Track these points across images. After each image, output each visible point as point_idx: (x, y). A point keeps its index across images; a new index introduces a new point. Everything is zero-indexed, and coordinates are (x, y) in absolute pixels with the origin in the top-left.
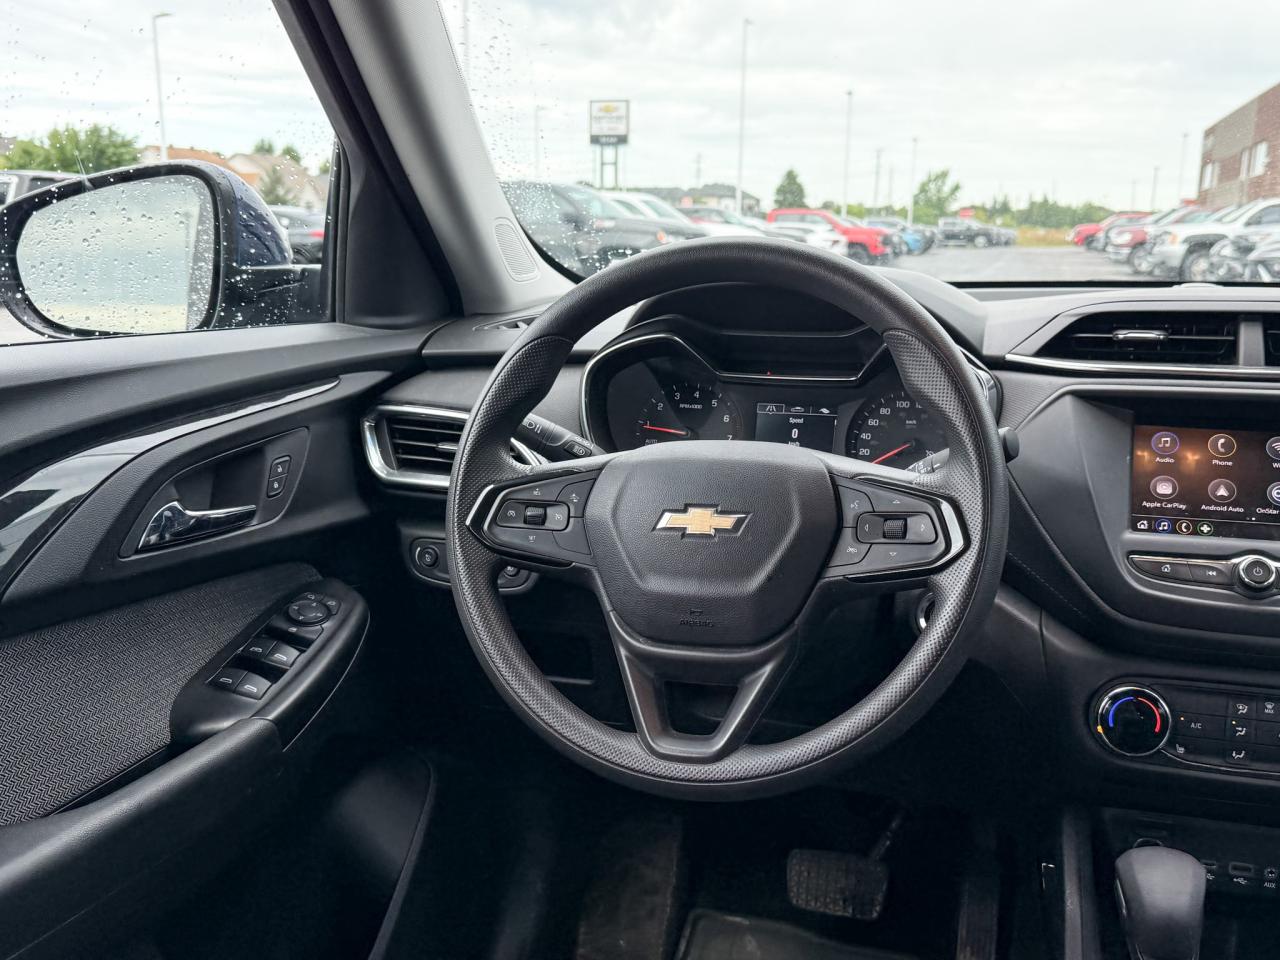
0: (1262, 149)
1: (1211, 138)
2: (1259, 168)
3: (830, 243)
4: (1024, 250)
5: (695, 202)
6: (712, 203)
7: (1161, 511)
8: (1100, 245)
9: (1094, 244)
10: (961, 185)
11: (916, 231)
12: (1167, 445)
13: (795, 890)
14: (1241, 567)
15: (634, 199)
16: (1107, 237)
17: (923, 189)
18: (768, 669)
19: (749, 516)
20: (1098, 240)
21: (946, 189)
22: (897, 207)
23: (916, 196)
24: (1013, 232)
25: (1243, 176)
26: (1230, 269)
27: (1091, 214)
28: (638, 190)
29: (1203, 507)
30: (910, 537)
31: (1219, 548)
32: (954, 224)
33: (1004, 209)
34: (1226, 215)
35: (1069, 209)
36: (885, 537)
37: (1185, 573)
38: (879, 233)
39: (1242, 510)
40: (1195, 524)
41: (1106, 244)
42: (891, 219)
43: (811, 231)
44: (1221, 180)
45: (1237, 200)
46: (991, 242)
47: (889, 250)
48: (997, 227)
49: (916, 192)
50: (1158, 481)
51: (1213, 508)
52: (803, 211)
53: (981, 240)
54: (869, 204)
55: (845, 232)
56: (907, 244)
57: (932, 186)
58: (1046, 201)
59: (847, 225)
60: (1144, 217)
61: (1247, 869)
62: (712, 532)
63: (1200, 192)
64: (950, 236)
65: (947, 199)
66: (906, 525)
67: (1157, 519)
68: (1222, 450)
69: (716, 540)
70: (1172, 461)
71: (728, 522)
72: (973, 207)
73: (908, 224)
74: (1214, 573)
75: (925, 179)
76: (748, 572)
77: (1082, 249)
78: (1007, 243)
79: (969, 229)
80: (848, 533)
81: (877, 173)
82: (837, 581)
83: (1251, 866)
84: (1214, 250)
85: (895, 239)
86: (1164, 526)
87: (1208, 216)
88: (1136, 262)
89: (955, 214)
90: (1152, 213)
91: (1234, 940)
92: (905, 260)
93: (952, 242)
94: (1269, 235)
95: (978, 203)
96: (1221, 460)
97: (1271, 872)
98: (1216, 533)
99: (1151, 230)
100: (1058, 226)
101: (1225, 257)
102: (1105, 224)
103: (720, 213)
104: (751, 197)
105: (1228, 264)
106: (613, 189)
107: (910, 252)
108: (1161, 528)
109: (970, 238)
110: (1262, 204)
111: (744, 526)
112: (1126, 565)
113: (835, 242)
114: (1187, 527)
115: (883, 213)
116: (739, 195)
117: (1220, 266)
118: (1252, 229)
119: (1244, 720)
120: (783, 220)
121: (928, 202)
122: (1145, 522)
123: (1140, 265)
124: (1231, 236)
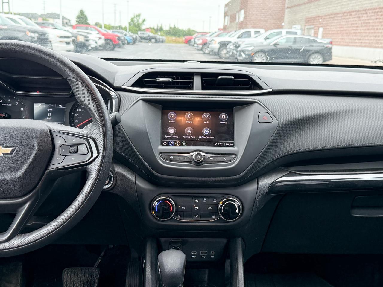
0: (242, 12)
1: (227, 8)
2: (242, 19)
3: (98, 38)
4: (168, 44)
5: (43, 20)
6: (51, 21)
7: (170, 138)
8: (192, 43)
9: (191, 43)
10: (145, 19)
11: (130, 36)
12: (173, 117)
13: (65, 283)
14: (194, 156)
15: (16, 17)
16: (195, 41)
17: (132, 20)
18: (27, 205)
19: (17, 148)
20: (192, 42)
21: (140, 21)
22: (123, 26)
23: (129, 23)
24: (164, 38)
25: (237, 21)
26: (233, 53)
27: (190, 33)
28: (19, 14)
29: (183, 137)
30: (79, 152)
31: (187, 150)
32: (143, 34)
33: (161, 29)
34: (231, 35)
35: (183, 30)
36: (70, 153)
37: (178, 159)
38: (116, 36)
39: (195, 137)
40: (181, 142)
41: (195, 43)
42: (121, 31)
43: (90, 33)
44: (230, 22)
45: (235, 29)
46: (157, 41)
47: (120, 42)
48: (159, 36)
49: (130, 21)
50: (170, 128)
51: (186, 137)
52: (87, 25)
53: (153, 40)
54: (112, 25)
55: (103, 35)
56: (127, 40)
57: (135, 19)
58: (175, 27)
59: (104, 32)
60: (207, 34)
61: (206, 253)
62: (2, 155)
63: (224, 26)
64: (142, 38)
65: (141, 24)
66: (77, 149)
67: (169, 141)
68: (189, 118)
69: (4, 158)
70: (174, 122)
71: (8, 150)
72: (150, 28)
73: (127, 33)
74: (186, 158)
75: (133, 16)
76: (17, 169)
77: (187, 45)
78: (162, 42)
79: (149, 36)
80: (57, 152)
81: (115, 13)
82: (53, 170)
83: (207, 251)
84: (228, 47)
85: (123, 38)
86: (172, 143)
87: (226, 35)
88: (204, 50)
89: (144, 30)
90: (209, 33)
91: (207, 276)
92: (127, 46)
93: (143, 41)
94: (244, 42)
95: (152, 27)
96: (189, 121)
97: (213, 253)
98: (187, 145)
99: (209, 39)
100: (179, 36)
101: (231, 49)
102: (194, 36)
103: (53, 25)
104: (66, 19)
105: (232, 51)
106: (8, 13)
107: (128, 43)
108: (171, 144)
109: (149, 39)
110: (242, 31)
111: (15, 152)
112: (159, 157)
113: (100, 38)
114: (179, 144)
115: (118, 28)
116: (61, 17)
117: (230, 52)
118: (239, 39)
119: (197, 205)
120: (79, 29)
121: (134, 25)
122: (166, 142)
123: (205, 51)
124: (233, 42)
